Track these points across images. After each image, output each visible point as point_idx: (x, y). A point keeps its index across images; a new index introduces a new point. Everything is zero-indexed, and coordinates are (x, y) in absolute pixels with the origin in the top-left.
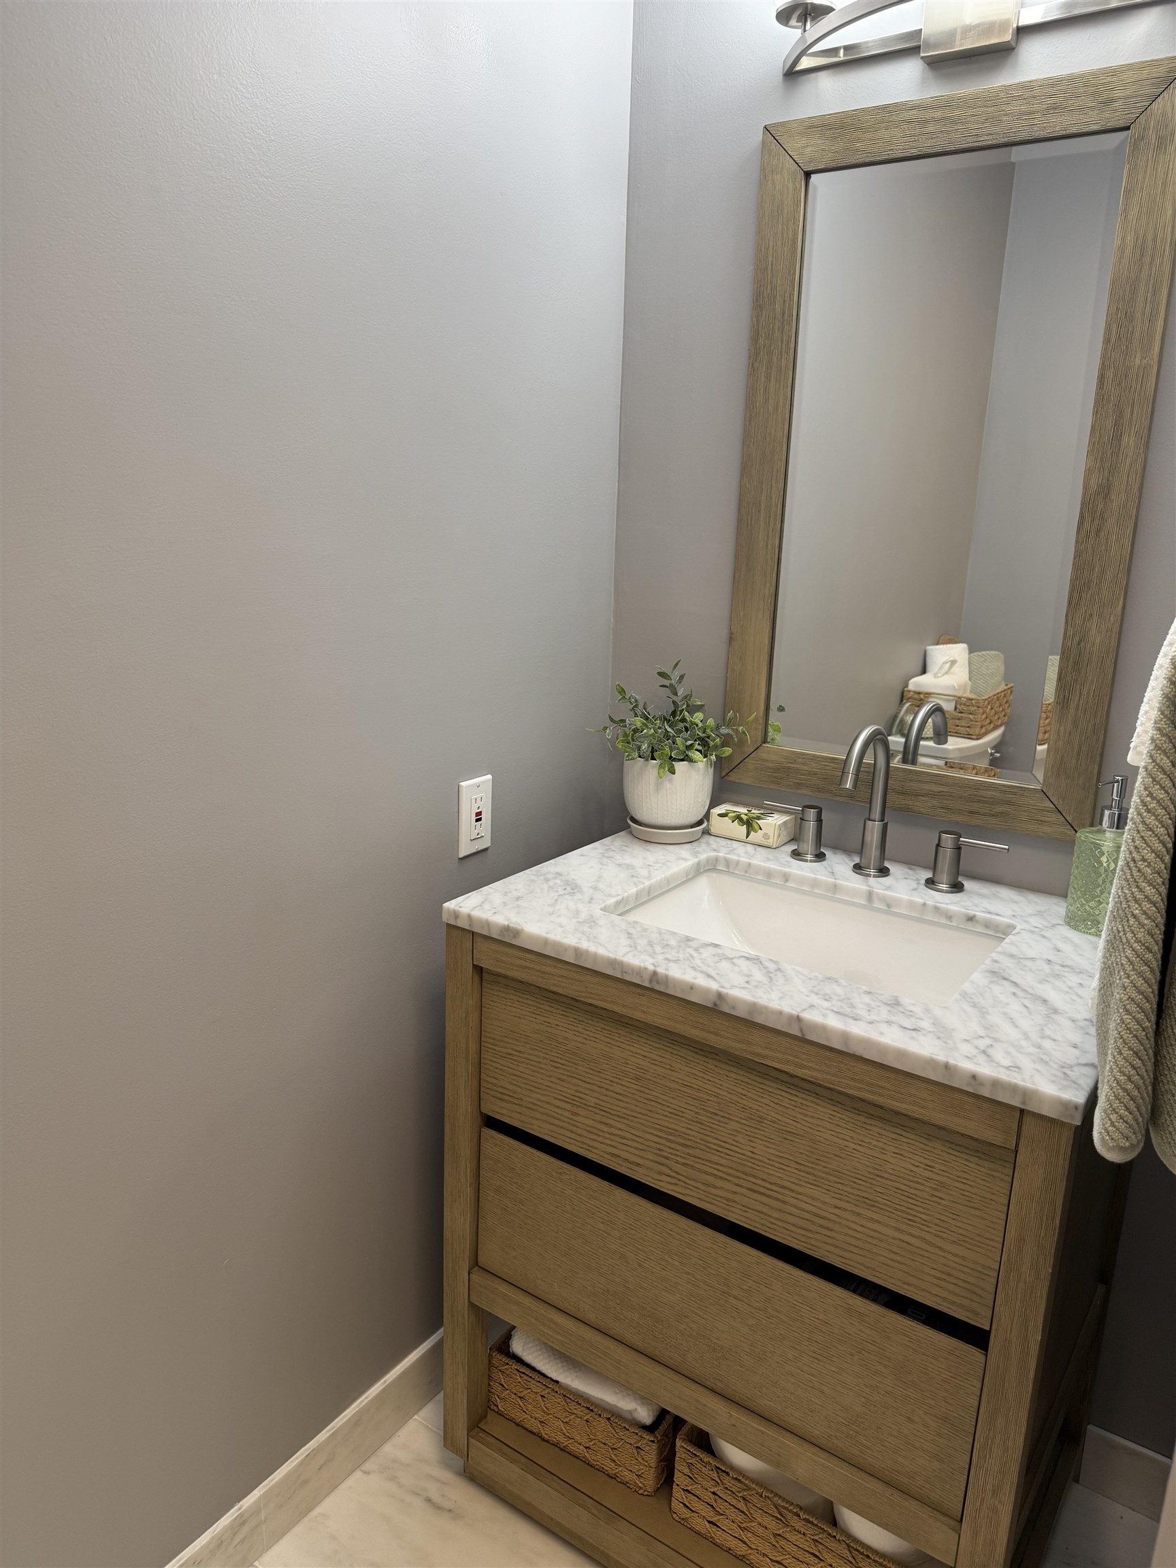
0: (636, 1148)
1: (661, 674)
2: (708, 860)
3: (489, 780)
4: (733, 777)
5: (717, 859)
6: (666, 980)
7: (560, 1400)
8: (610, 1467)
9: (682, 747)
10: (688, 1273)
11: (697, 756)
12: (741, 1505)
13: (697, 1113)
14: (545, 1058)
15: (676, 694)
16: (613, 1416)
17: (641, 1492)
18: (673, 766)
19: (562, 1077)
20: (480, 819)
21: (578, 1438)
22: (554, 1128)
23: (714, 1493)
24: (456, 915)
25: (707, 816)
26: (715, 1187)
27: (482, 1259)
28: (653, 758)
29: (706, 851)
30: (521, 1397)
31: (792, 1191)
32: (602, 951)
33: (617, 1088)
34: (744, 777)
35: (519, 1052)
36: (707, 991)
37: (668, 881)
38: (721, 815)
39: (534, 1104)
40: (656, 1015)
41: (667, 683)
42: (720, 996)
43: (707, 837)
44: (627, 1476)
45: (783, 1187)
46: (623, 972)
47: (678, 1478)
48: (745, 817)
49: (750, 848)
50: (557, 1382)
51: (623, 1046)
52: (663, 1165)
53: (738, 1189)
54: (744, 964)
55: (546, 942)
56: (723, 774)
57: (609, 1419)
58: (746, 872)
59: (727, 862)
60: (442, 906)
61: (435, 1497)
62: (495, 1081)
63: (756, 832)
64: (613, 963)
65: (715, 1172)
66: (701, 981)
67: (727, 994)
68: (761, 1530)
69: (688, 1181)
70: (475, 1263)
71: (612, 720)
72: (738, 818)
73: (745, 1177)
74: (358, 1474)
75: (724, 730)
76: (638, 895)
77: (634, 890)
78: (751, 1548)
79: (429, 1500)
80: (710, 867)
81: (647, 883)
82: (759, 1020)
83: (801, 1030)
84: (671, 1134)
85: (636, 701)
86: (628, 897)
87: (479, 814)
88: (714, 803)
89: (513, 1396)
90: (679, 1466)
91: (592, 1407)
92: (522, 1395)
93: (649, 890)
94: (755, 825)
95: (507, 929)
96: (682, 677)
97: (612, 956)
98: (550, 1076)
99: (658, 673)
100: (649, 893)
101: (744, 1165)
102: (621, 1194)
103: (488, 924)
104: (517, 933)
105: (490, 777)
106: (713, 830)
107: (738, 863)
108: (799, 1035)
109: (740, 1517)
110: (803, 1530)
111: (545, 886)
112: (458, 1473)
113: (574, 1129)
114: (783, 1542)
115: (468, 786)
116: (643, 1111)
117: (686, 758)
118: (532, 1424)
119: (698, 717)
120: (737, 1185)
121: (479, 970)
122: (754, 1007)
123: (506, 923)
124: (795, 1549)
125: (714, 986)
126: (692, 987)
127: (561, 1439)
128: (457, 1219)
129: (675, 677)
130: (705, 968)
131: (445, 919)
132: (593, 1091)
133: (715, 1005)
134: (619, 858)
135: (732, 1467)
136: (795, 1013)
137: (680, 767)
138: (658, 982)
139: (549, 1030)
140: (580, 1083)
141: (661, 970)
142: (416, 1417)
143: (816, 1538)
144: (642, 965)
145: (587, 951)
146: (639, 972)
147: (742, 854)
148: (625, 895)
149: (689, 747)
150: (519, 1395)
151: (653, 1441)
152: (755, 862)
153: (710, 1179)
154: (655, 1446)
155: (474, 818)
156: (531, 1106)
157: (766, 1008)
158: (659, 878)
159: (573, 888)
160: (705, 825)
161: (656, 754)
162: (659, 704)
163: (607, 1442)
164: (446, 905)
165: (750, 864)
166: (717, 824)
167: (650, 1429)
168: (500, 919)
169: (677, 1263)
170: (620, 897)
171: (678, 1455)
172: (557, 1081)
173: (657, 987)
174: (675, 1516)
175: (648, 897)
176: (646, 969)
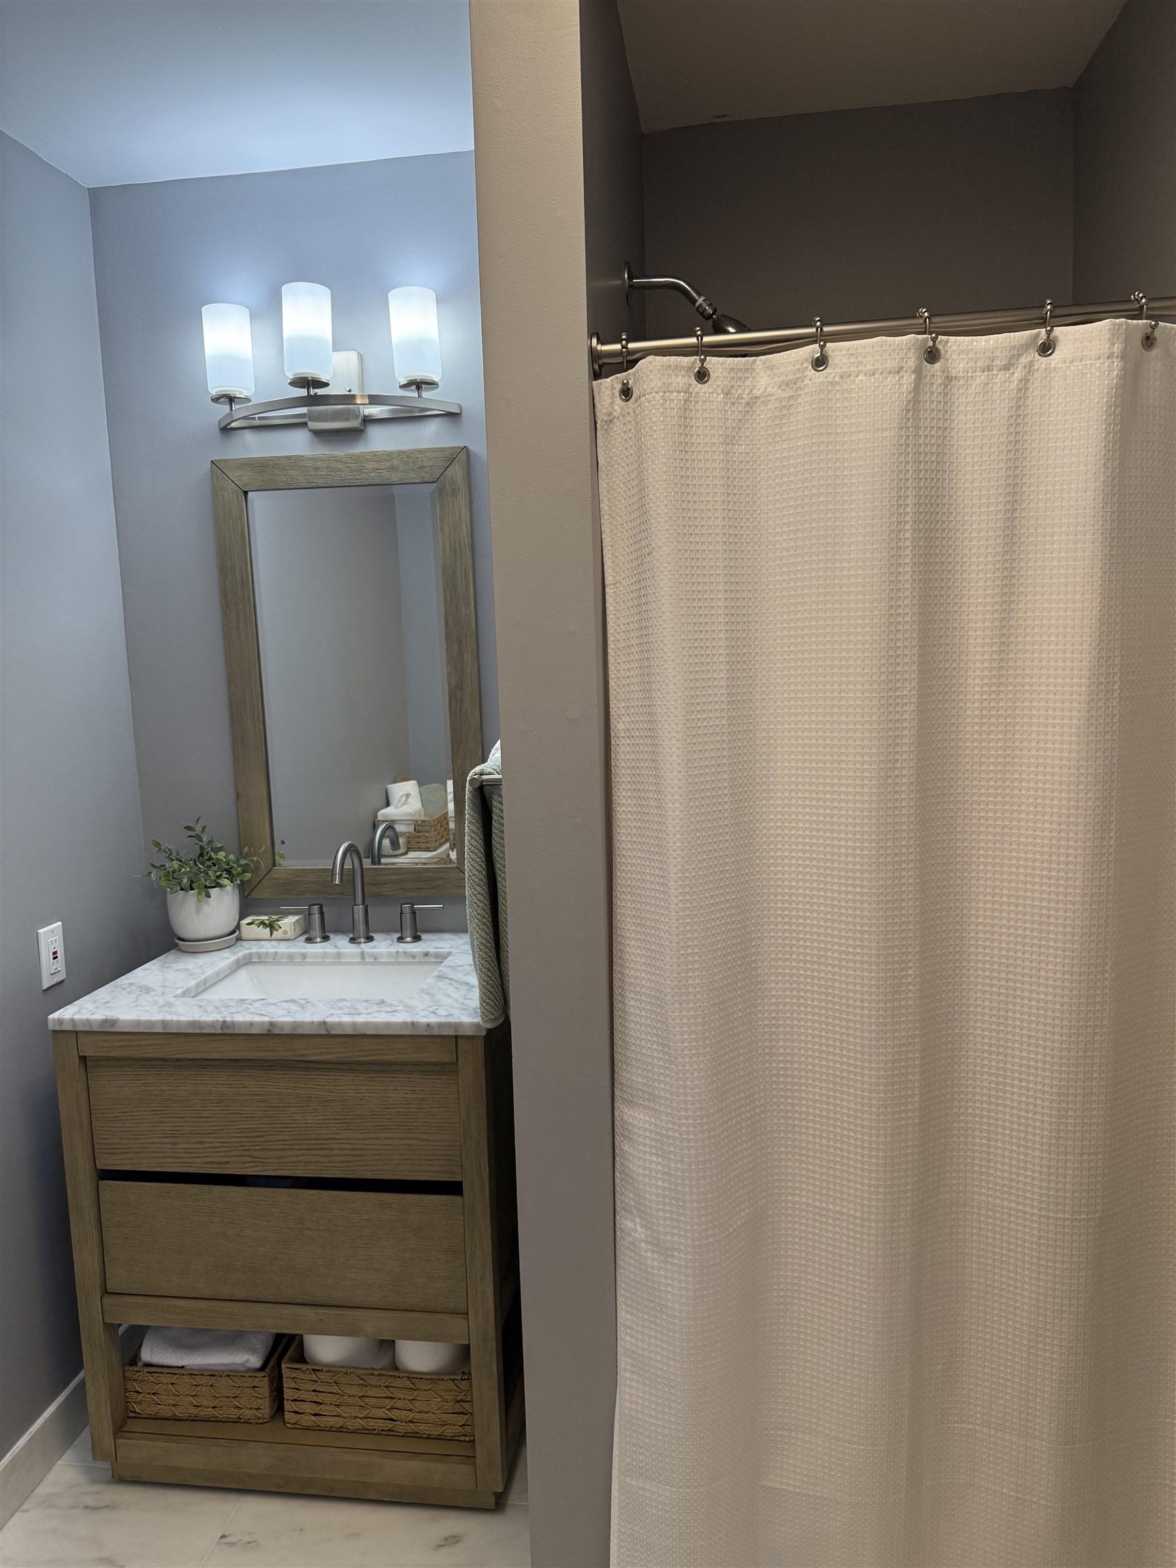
0: (225, 1152)
1: (188, 828)
2: (244, 956)
3: (59, 926)
4: (254, 895)
5: (251, 954)
6: (233, 1024)
7: (187, 1379)
8: (233, 1413)
9: (213, 878)
10: (274, 1227)
11: (226, 882)
12: (335, 1389)
13: (265, 1111)
14: (146, 1111)
15: (202, 841)
16: (230, 1374)
17: (261, 1421)
18: (208, 892)
19: (161, 1120)
20: (56, 957)
21: (206, 1404)
22: (161, 1160)
23: (314, 1391)
24: (61, 1022)
25: (238, 927)
26: (283, 1157)
27: (111, 1287)
28: (192, 889)
29: (242, 951)
30: (154, 1394)
31: (335, 1139)
32: (182, 1018)
33: (206, 1114)
34: (262, 893)
35: (125, 1112)
36: (262, 1023)
37: (217, 974)
38: (249, 924)
39: (141, 1148)
40: (230, 1051)
41: (193, 833)
42: (272, 1024)
43: (240, 942)
44: (248, 1414)
45: (329, 1139)
46: (201, 1028)
47: (288, 1394)
48: (267, 922)
49: (274, 943)
50: (183, 1367)
51: (207, 1082)
52: (246, 1156)
53: (299, 1153)
54: (284, 1005)
55: (138, 1023)
56: (246, 894)
57: (228, 1376)
58: (274, 959)
59: (259, 955)
60: (46, 1020)
61: (92, 1504)
62: (106, 1141)
63: (277, 930)
64: (193, 1024)
65: (283, 1147)
66: (257, 1019)
67: (276, 1021)
68: (350, 1400)
69: (265, 1161)
70: (106, 1292)
71: (153, 866)
72: (263, 923)
73: (302, 1142)
74: (18, 1515)
75: (242, 862)
76: (197, 986)
77: (194, 983)
78: (345, 1418)
79: (86, 1507)
80: (246, 962)
81: (203, 977)
82: (300, 1032)
83: (327, 1030)
84: (249, 1132)
85: (170, 850)
86: (191, 988)
87: (55, 953)
88: (242, 917)
89: (147, 1396)
90: (287, 1383)
91: (212, 1374)
92: (154, 1391)
93: (205, 981)
94: (276, 926)
95: (106, 1021)
96: (204, 828)
97: (191, 1019)
98: (152, 1123)
99: (185, 828)
100: (205, 984)
101: (301, 1134)
102: (217, 1190)
103: (89, 1022)
104: (113, 1022)
105: (60, 923)
106: (244, 936)
107: (267, 954)
108: (326, 1033)
109: (335, 1398)
110: (378, 1384)
111: (125, 992)
112: (108, 1483)
113: (174, 1155)
114: (367, 1400)
115: (44, 933)
116: (226, 1124)
117: (219, 885)
118: (165, 1411)
119: (221, 855)
120: (299, 1150)
121: (83, 1059)
122: (295, 1025)
123: (104, 1017)
124: (375, 1400)
125: (266, 1019)
126: (252, 1024)
127: (194, 1411)
128: (85, 1260)
129: (198, 828)
130: (258, 1012)
131: (51, 1027)
132: (187, 1122)
133: (269, 1031)
134: (176, 966)
135: (325, 1365)
136: (322, 1020)
137: (213, 892)
138: (227, 1027)
139: (147, 1088)
140: (175, 1120)
141: (228, 1019)
142: (59, 1462)
143: (387, 1384)
144: (214, 1019)
145: (172, 1021)
146: (213, 1024)
147: (268, 948)
148: (188, 986)
149: (219, 877)
150: (152, 1392)
151: (265, 1376)
152: (279, 950)
153: (279, 1153)
154: (266, 1379)
155: (52, 957)
156: (139, 1150)
157: (303, 1022)
158: (210, 972)
159: (148, 990)
160: (237, 933)
161: (194, 885)
162: (189, 849)
163: (229, 1394)
164: (50, 1016)
165: (276, 953)
166: (247, 930)
167: (262, 1369)
168: (99, 1016)
169: (264, 1223)
170: (185, 989)
171: (284, 1376)
172: (157, 1124)
173: (227, 1031)
174: (288, 1425)
175: (205, 986)
176: (217, 1021)
